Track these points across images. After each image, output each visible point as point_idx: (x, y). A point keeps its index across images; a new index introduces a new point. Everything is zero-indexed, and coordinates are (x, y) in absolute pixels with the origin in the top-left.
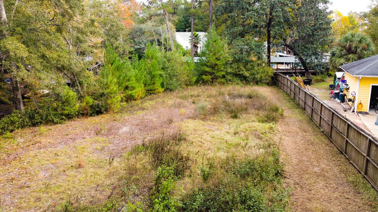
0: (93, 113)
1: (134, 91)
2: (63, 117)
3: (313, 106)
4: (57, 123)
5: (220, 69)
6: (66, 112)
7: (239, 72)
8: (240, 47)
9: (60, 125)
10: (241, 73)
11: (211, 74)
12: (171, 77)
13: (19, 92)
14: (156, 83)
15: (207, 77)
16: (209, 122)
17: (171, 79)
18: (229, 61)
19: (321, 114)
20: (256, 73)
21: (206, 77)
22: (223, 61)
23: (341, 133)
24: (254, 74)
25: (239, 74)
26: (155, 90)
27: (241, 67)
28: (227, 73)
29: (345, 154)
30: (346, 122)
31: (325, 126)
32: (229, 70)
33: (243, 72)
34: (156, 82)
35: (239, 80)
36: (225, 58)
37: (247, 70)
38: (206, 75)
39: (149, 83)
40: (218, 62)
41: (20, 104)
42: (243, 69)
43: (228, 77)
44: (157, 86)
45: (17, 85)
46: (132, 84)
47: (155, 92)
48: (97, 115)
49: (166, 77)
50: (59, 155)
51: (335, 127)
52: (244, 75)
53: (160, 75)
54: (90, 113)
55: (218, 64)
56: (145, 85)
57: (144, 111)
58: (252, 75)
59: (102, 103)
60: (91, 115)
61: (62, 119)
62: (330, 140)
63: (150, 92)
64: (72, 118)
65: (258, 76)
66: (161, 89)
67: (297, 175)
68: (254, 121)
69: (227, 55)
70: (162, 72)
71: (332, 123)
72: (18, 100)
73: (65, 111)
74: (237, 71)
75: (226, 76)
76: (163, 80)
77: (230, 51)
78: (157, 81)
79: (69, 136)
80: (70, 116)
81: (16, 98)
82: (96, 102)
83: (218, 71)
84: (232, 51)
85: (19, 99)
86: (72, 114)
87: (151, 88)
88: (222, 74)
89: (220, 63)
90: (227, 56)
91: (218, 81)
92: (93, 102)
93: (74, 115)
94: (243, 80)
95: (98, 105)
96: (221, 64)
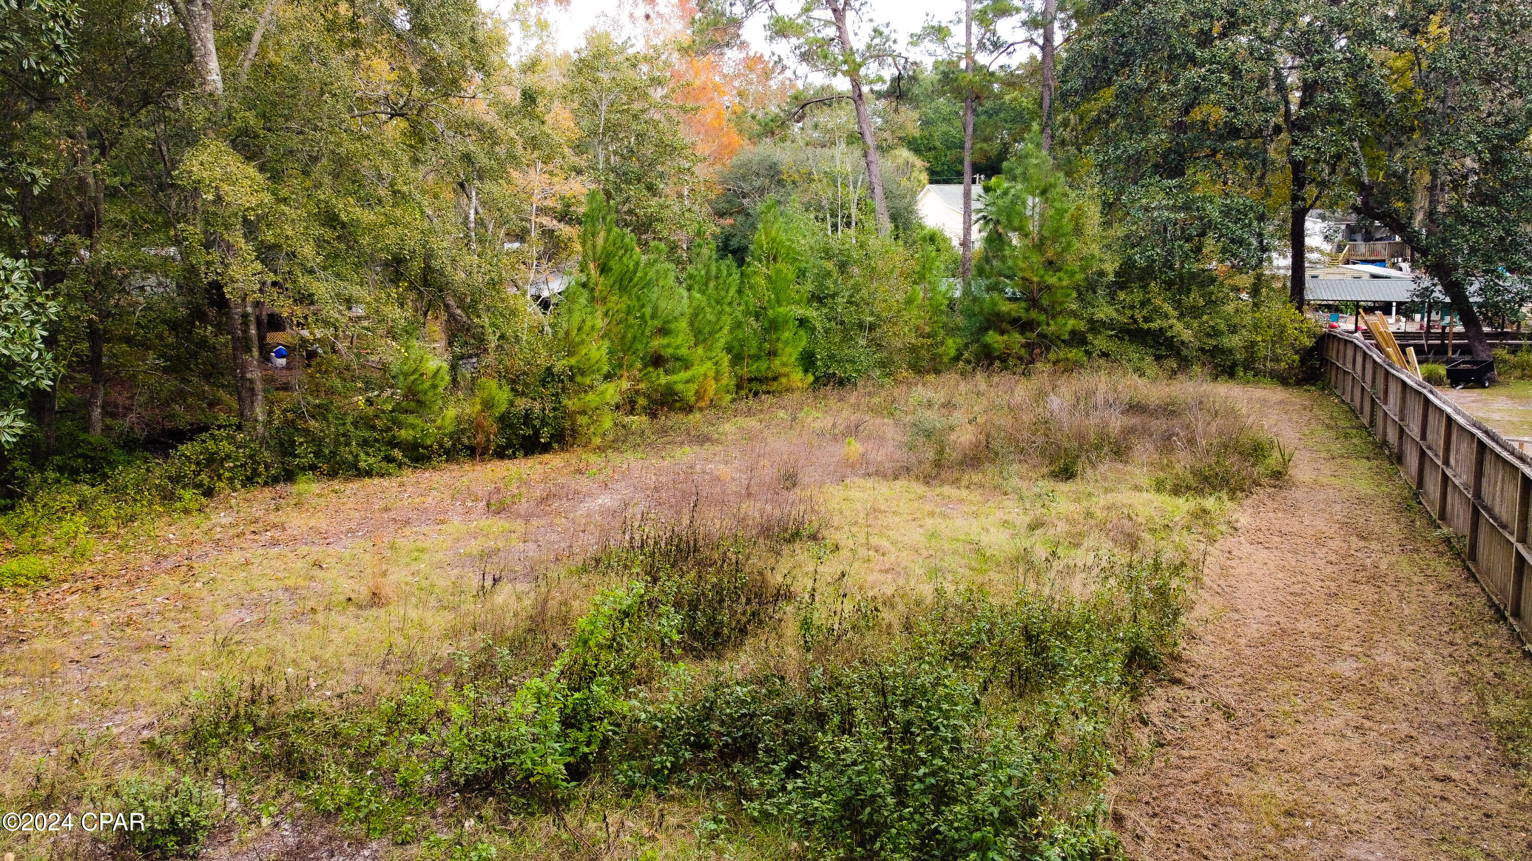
0: (509, 445)
1: (684, 375)
2: (397, 453)
3: (1423, 437)
4: (369, 473)
5: (1062, 303)
6: (405, 434)
7: (1146, 320)
8: (1156, 214)
9: (376, 481)
10: (1155, 325)
11: (1025, 326)
12: (847, 332)
13: (252, 356)
14: (780, 351)
15: (1005, 337)
16: (947, 490)
17: (847, 338)
18: (1102, 274)
19: (1446, 462)
20: (1223, 327)
21: (999, 338)
22: (1072, 274)
23: (1504, 527)
24: (1215, 333)
25: (1149, 329)
26: (775, 379)
27: (1158, 302)
28: (1095, 326)
29: (1511, 620)
30: (1517, 469)
31: (1458, 516)
32: (1104, 312)
33: (1165, 324)
34: (780, 345)
35: (1149, 359)
36: (1086, 261)
37: (1187, 313)
38: (1002, 333)
39: (752, 352)
40: (1052, 280)
41: (252, 403)
42: (1167, 308)
43: (1096, 342)
44: (784, 365)
45: (246, 332)
46: (678, 347)
47: (775, 386)
48: (526, 455)
49: (827, 331)
50: (324, 566)
51: (1485, 508)
52: (1169, 334)
53: (802, 322)
54: (499, 446)
55: (1053, 285)
56: (737, 359)
57: (707, 445)
58: (1208, 335)
59: (544, 409)
60: (500, 454)
61: (389, 459)
62: (1468, 569)
63: (755, 386)
64: (429, 459)
65: (1234, 341)
66: (800, 375)
67: (1240, 680)
68: (1137, 488)
69: (1095, 249)
70: (811, 313)
71: (1478, 494)
72: (248, 384)
73: (403, 432)
74: (1139, 316)
75: (1090, 337)
76: (813, 340)
77: (1111, 232)
78: (786, 343)
79: (392, 514)
80: (421, 450)
81: (243, 378)
82: (522, 403)
83: (1053, 313)
84: (1118, 231)
85: (251, 381)
86: (429, 442)
87: (759, 370)
88: (1069, 327)
89: (1060, 279)
90: (1097, 253)
91: (1052, 356)
92: (512, 404)
93: (436, 446)
94: (1166, 357)
95: (527, 415)
96: (1067, 287)
